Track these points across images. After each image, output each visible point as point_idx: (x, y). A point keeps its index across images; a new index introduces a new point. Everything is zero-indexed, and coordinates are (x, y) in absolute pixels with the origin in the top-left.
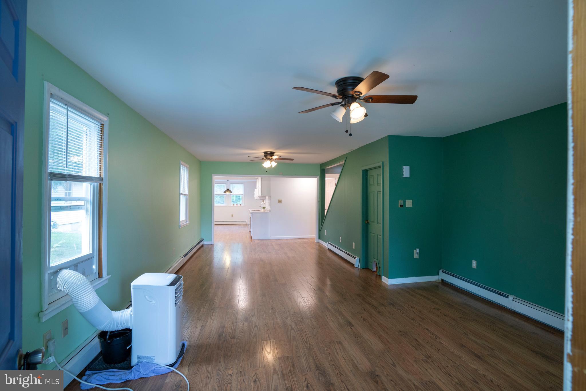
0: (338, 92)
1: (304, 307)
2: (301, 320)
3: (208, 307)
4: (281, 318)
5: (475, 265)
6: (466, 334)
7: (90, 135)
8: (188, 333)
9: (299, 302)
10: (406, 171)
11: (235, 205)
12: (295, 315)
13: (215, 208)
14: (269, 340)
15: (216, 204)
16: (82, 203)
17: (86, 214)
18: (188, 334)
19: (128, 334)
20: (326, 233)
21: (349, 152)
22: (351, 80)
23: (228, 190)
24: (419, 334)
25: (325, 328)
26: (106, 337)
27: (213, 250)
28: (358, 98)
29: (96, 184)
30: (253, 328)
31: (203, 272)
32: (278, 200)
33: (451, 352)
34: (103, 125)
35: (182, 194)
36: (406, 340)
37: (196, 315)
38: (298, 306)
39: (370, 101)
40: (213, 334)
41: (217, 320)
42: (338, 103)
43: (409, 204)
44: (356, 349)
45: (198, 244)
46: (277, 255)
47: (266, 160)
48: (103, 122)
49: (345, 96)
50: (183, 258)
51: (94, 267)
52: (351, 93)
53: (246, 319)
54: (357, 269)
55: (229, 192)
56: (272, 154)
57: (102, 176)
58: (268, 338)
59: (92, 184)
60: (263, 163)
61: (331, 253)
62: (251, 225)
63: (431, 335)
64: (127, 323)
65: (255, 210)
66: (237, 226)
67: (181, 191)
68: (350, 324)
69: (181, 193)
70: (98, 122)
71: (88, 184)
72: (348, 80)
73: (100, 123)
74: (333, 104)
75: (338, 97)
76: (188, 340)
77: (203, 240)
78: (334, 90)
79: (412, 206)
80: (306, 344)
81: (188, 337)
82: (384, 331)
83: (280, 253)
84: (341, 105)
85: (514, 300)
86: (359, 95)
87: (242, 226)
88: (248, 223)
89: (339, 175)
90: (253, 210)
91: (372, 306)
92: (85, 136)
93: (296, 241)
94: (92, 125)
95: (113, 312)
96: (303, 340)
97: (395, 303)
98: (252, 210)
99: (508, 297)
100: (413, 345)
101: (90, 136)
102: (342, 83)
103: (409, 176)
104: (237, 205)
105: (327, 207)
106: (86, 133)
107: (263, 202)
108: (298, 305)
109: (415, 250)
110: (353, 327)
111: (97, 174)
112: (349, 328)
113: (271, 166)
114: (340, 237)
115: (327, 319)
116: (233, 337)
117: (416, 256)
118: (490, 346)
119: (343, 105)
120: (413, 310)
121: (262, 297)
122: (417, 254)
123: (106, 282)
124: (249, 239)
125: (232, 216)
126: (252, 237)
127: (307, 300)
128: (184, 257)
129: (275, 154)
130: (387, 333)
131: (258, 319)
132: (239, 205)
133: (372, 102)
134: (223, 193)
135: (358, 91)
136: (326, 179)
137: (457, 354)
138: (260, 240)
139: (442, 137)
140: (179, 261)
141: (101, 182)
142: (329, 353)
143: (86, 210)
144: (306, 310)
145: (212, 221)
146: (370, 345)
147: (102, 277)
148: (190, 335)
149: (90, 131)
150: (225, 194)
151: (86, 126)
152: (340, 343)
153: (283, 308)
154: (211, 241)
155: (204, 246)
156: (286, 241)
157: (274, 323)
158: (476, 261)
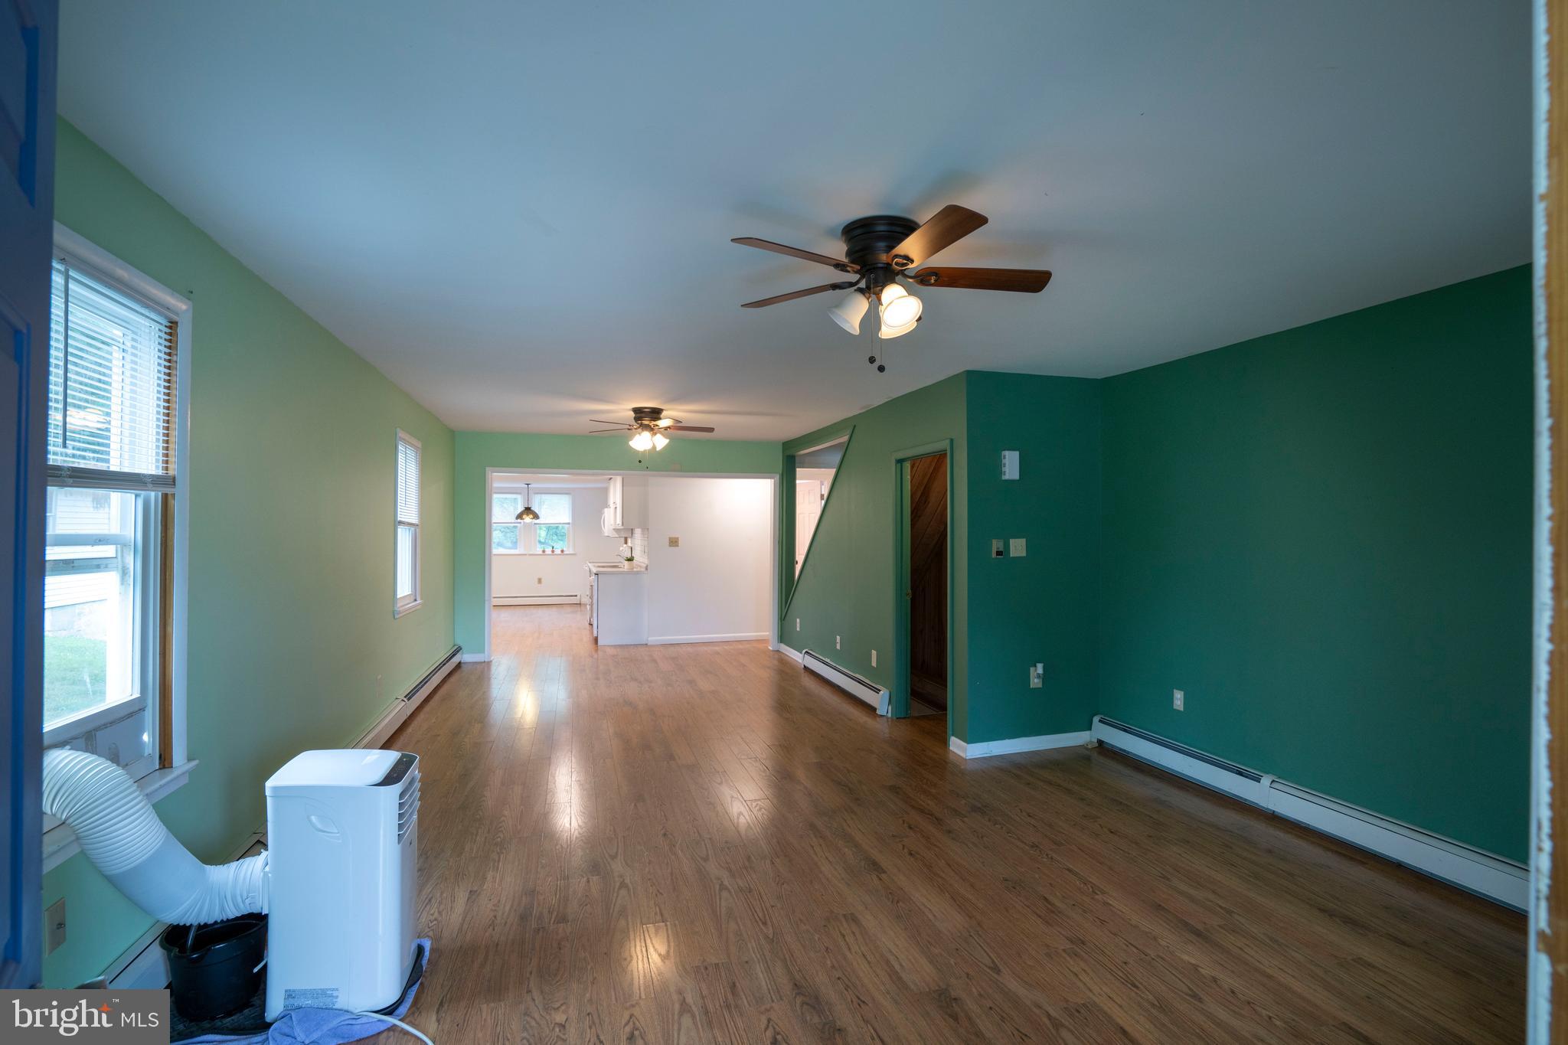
0: (849, 254)
1: (752, 825)
2: (747, 863)
3: (486, 838)
4: (692, 858)
5: (1179, 703)
6: (1164, 877)
7: (136, 352)
8: (432, 915)
9: (736, 815)
10: (1011, 465)
11: (549, 550)
12: (728, 848)
13: (494, 559)
14: (663, 922)
15: (496, 550)
16: (108, 551)
17: (122, 584)
18: (432, 918)
19: (255, 929)
20: (798, 625)
21: (861, 412)
22: (884, 224)
23: (528, 510)
24: (1051, 884)
25: (811, 882)
26: (187, 941)
27: (489, 679)
28: (902, 273)
29: (154, 496)
30: (616, 890)
31: (466, 740)
32: (670, 538)
33: (1131, 925)
34: (176, 323)
35: (401, 523)
36: (1021, 901)
37: (451, 864)
38: (735, 825)
39: (933, 281)
40: (503, 914)
41: (511, 871)
42: (846, 284)
43: (1018, 548)
44: (895, 933)
45: (447, 662)
46: (670, 688)
47: (640, 430)
48: (177, 314)
49: (868, 267)
50: (404, 703)
51: (145, 737)
52: (884, 258)
53: (595, 867)
54: (885, 719)
55: (531, 516)
56: (656, 413)
57: (171, 473)
58: (659, 917)
59: (142, 496)
60: (631, 438)
61: (812, 677)
62: (595, 606)
63: (1082, 885)
64: (253, 897)
65: (603, 567)
66: (554, 609)
67: (399, 516)
68: (875, 867)
69: (399, 519)
70: (160, 314)
71: (129, 495)
72: (875, 224)
73: (166, 317)
74: (835, 287)
75: (849, 269)
76: (431, 934)
77: (461, 649)
78: (838, 250)
79: (1024, 554)
80: (763, 928)
81: (430, 925)
82: (964, 880)
83: (677, 681)
84: (855, 290)
85: (1275, 785)
86: (906, 264)
87: (569, 609)
88: (586, 600)
89: (833, 471)
90: (599, 567)
91: (929, 816)
92: (117, 354)
93: (717, 648)
94: (143, 322)
95: (208, 867)
96: (753, 915)
97: (985, 806)
98: (597, 565)
99: (1258, 780)
100: (1038, 912)
101: (135, 355)
102: (859, 231)
103: (1017, 477)
104: (553, 551)
105: (800, 557)
106: (122, 346)
107: (626, 543)
108: (736, 821)
109: (1032, 666)
110: (883, 875)
111: (157, 467)
112: (874, 877)
113: (654, 447)
114: (838, 637)
115: (814, 856)
116: (563, 919)
117: (1035, 682)
118: (1224, 906)
119: (861, 291)
120: (1033, 821)
121: (635, 805)
122: (1039, 676)
123: (185, 780)
124: (590, 645)
125: (540, 581)
126: (596, 640)
127: (758, 808)
128: (409, 699)
129: (664, 414)
130: (972, 886)
131: (627, 864)
132: (558, 551)
133: (938, 284)
134: (514, 520)
135: (902, 253)
136: (798, 482)
137: (1147, 930)
138: (621, 646)
139: (1099, 378)
140: (393, 711)
141: (169, 490)
142: (827, 948)
143: (121, 572)
144: (757, 835)
145: (486, 598)
146: (930, 920)
147: (172, 767)
148: (436, 920)
149: (133, 340)
150: (519, 520)
151: (123, 323)
152: (853, 919)
153: (694, 833)
154: (484, 652)
155: (462, 665)
156: (690, 649)
157: (672, 874)
158: (1183, 693)
